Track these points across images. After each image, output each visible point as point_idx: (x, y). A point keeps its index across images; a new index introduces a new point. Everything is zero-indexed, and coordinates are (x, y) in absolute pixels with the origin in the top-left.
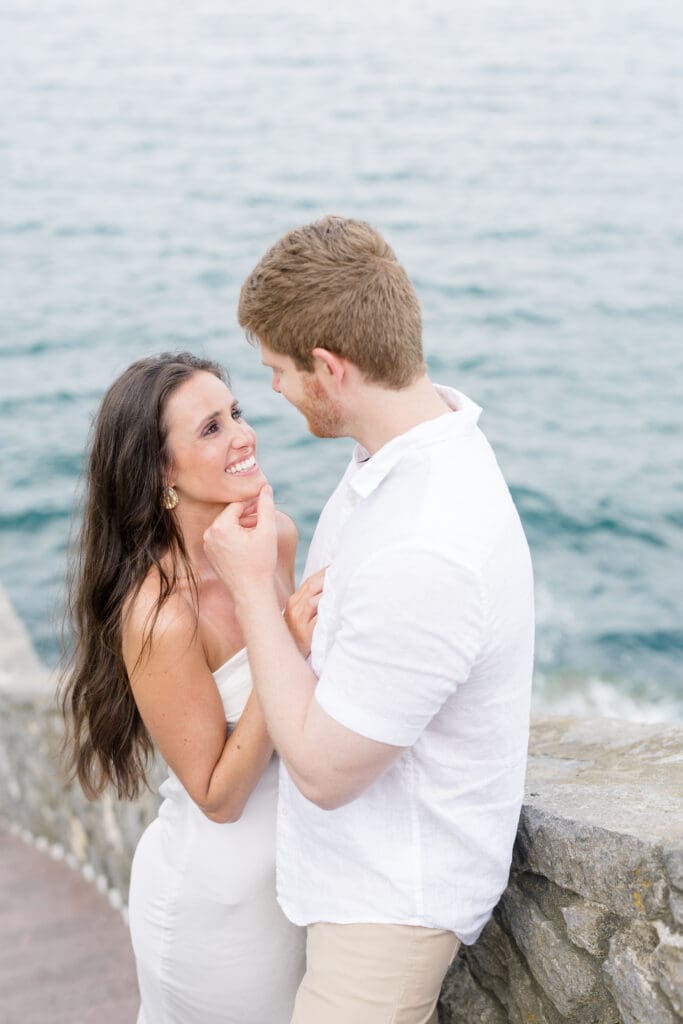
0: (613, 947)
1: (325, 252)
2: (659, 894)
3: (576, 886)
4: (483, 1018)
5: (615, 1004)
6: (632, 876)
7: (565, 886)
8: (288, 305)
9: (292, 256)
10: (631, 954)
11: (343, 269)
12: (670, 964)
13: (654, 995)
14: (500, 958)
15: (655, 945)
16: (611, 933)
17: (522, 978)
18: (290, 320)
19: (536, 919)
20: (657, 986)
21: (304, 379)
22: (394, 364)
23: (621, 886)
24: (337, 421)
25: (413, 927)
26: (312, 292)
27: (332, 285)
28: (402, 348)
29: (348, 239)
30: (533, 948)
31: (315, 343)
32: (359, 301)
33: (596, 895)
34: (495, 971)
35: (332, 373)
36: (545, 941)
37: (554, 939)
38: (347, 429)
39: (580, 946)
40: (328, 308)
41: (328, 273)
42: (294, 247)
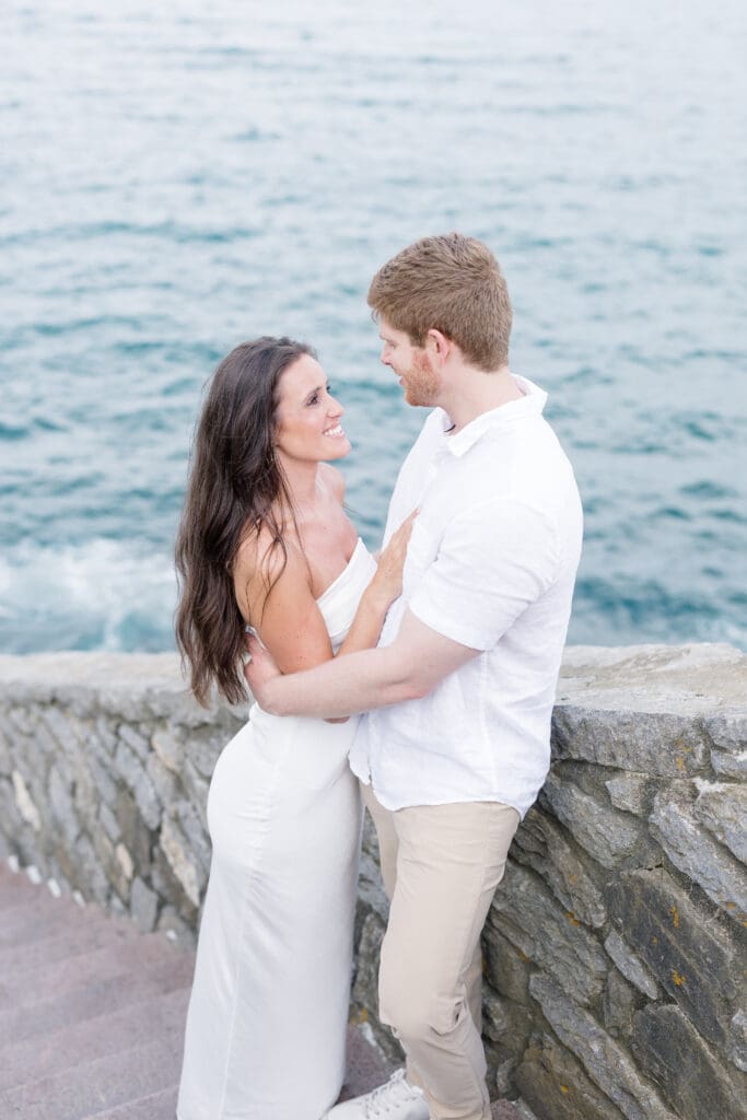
0: (657, 803)
1: (452, 257)
2: (700, 755)
3: (620, 761)
4: (522, 889)
5: (660, 847)
6: (674, 744)
7: (608, 764)
8: (416, 291)
9: (424, 256)
10: (674, 807)
11: (465, 271)
12: (714, 806)
13: (698, 833)
14: (538, 836)
15: (695, 797)
16: (652, 795)
17: (563, 849)
18: (416, 303)
19: (577, 796)
20: (701, 826)
21: (415, 353)
22: (489, 352)
23: (664, 754)
24: (434, 391)
25: (489, 802)
26: (437, 285)
27: (453, 282)
28: (496, 341)
29: (470, 250)
30: (576, 819)
31: (432, 324)
32: (472, 298)
33: (639, 766)
34: (534, 847)
35: (439, 351)
36: (588, 811)
37: (596, 808)
38: (441, 399)
39: (623, 809)
40: (447, 299)
41: (452, 272)
42: (427, 249)
